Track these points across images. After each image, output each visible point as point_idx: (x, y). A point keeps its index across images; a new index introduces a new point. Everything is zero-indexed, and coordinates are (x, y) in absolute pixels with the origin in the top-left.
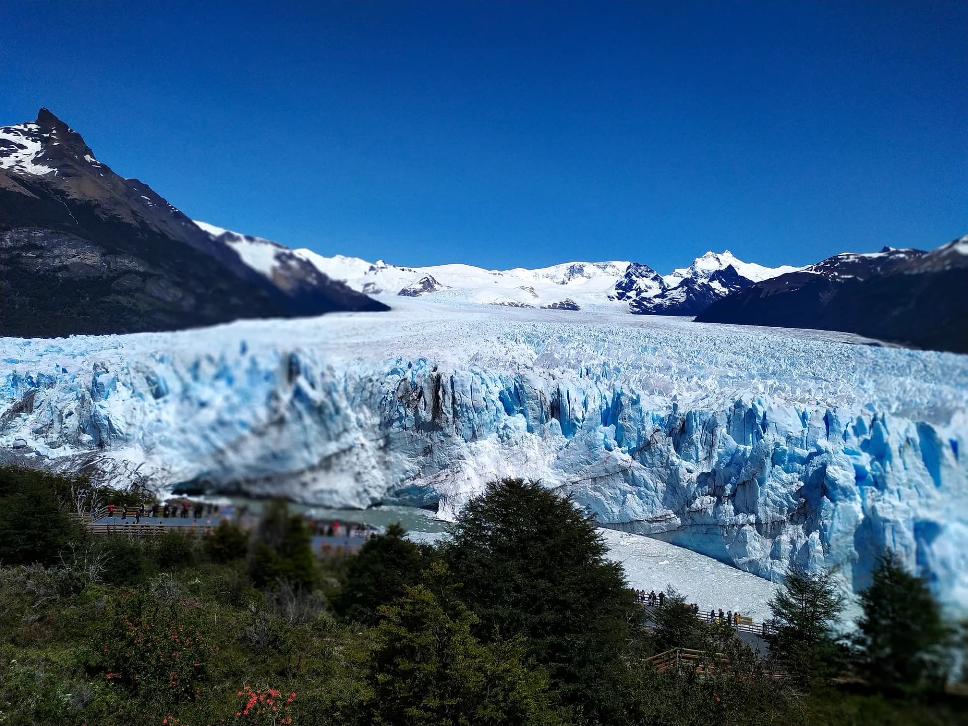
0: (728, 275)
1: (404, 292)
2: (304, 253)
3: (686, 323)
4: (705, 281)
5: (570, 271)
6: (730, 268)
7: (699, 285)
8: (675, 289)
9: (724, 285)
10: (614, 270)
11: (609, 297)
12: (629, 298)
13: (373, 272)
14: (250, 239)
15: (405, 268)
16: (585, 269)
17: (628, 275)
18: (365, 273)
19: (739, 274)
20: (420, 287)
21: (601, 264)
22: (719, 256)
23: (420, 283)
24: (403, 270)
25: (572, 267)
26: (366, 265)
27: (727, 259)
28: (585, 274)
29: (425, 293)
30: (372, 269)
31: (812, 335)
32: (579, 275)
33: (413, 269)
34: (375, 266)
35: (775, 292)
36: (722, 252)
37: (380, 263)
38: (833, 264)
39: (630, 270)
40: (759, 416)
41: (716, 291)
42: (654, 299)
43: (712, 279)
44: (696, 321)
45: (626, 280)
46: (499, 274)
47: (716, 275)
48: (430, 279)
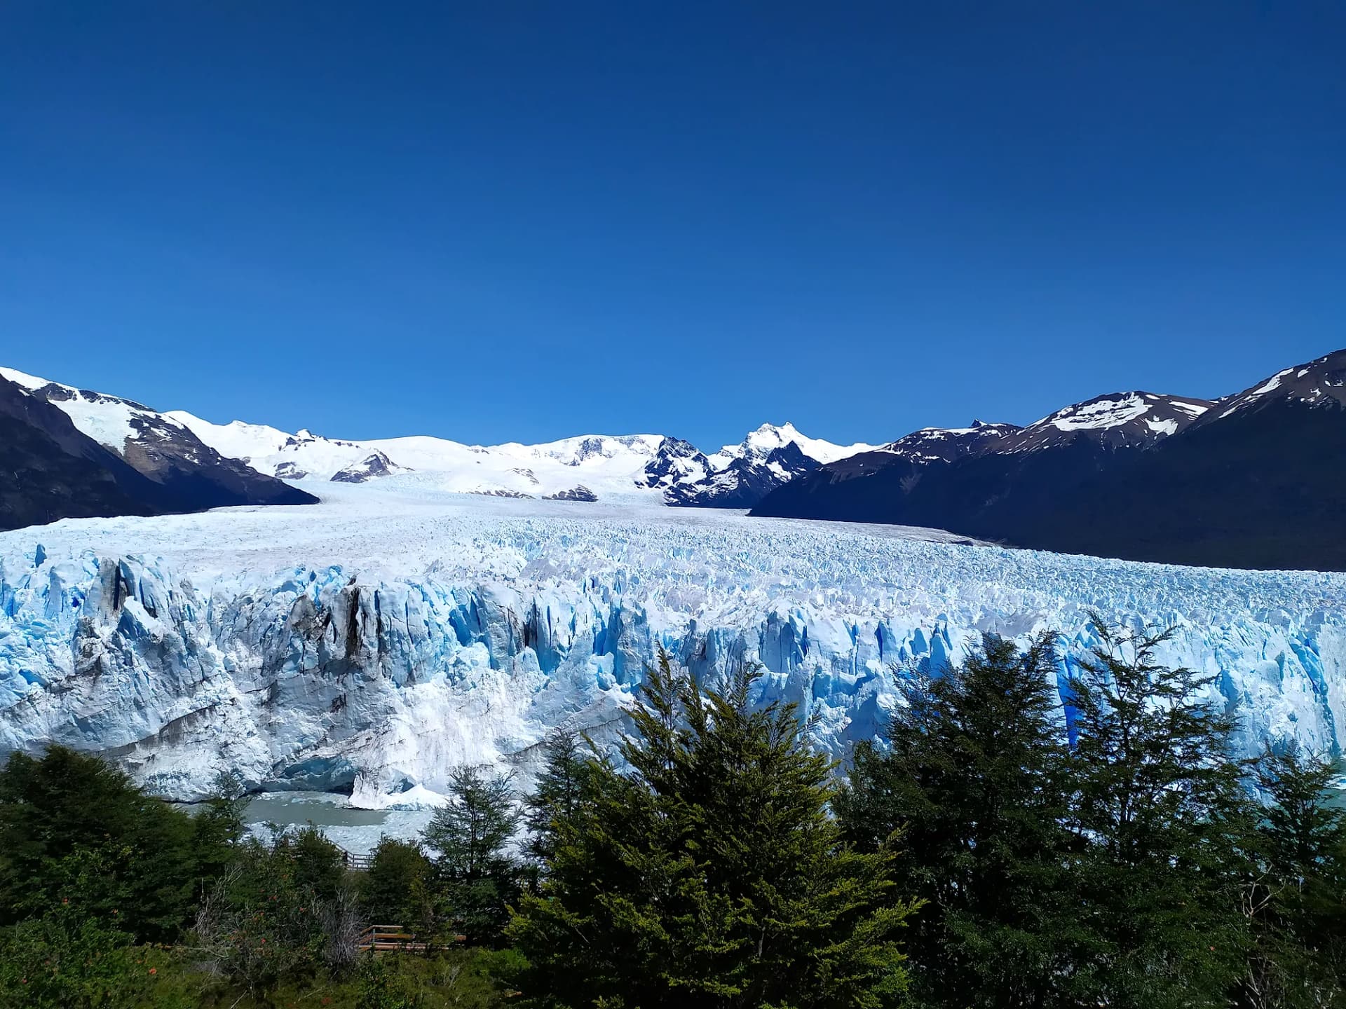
0: (790, 455)
1: (340, 477)
2: (180, 418)
3: (738, 518)
4: (762, 462)
5: (584, 448)
6: (793, 445)
7: (754, 468)
8: (724, 472)
9: (785, 468)
10: (644, 446)
11: (636, 483)
12: (664, 484)
13: (292, 447)
14: (91, 396)
15: (342, 442)
16: (603, 444)
17: (661, 454)
18: (280, 449)
19: (805, 453)
20: (366, 468)
21: (626, 438)
22: (778, 429)
23: (366, 464)
24: (339, 444)
25: (586, 442)
26: (283, 437)
27: (789, 434)
28: (604, 452)
29: (373, 478)
30: (291, 441)
31: (891, 532)
32: (596, 453)
33: (355, 443)
34: (296, 438)
35: (848, 476)
36: (781, 425)
37: (304, 434)
38: (915, 442)
39: (663, 447)
40: (798, 633)
41: (776, 475)
42: (697, 486)
43: (770, 460)
44: (750, 515)
45: (659, 461)
46: (483, 451)
47: (775, 455)
48: (381, 458)
